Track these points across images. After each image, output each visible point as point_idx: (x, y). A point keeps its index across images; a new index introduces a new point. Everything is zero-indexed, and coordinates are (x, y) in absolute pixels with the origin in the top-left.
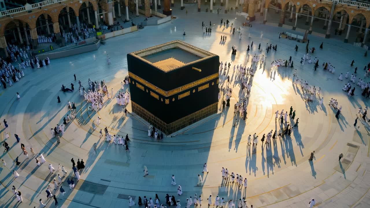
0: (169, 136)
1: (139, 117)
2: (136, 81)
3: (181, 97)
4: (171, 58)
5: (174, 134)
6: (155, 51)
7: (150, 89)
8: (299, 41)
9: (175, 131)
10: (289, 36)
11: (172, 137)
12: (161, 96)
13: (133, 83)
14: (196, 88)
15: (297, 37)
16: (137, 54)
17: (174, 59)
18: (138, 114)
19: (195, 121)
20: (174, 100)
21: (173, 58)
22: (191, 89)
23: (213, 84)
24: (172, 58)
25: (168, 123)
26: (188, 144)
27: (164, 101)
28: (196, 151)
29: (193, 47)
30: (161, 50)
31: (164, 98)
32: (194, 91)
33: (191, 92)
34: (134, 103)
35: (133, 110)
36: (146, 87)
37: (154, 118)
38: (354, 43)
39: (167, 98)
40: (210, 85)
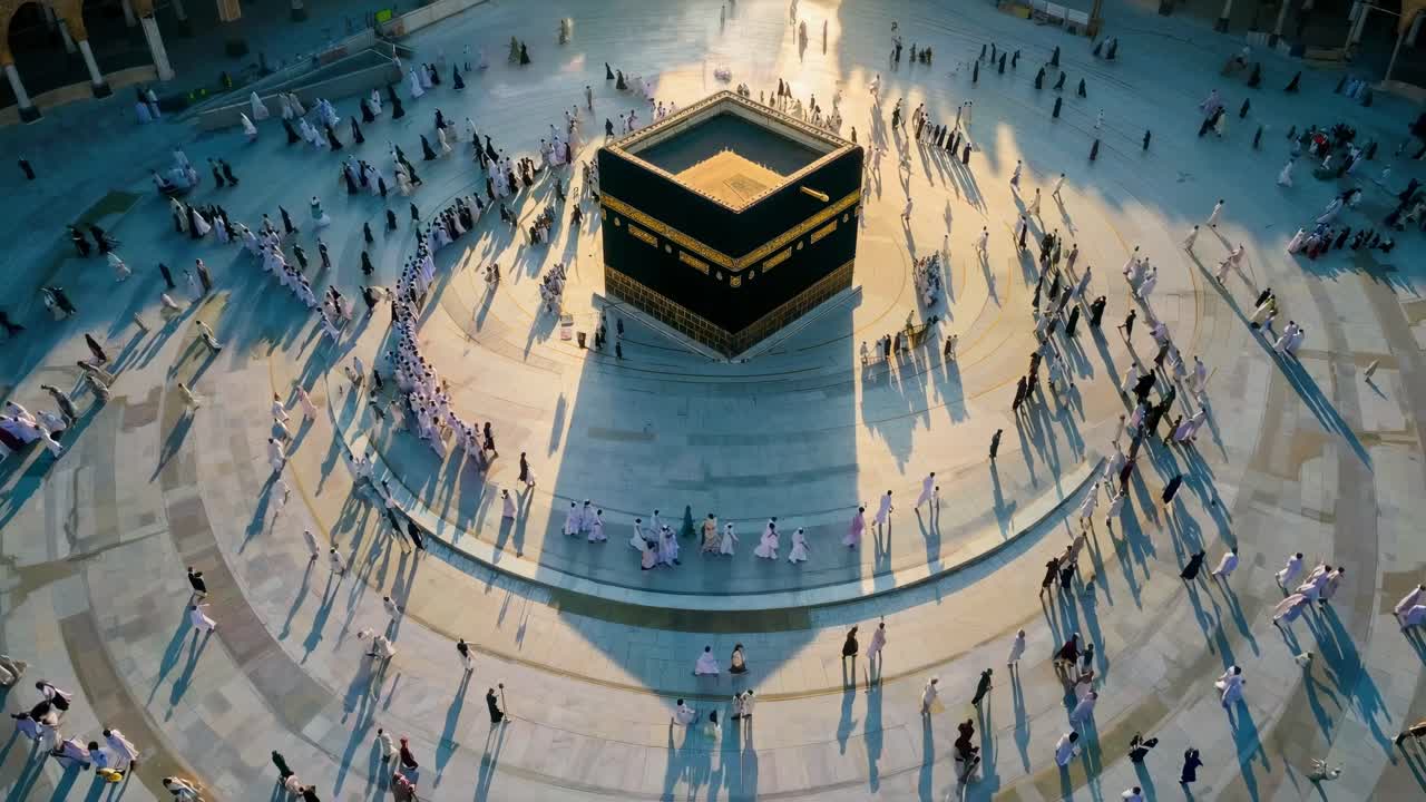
0: (736, 361)
2: (626, 220)
3: (768, 265)
4: (724, 150)
5: (747, 354)
6: (673, 133)
7: (677, 247)
8: (1072, 29)
9: (749, 347)
11: (743, 361)
12: (714, 267)
13: (617, 223)
14: (806, 237)
15: (1067, 15)
16: (626, 149)
17: (732, 153)
19: (797, 316)
20: (752, 275)
21: (729, 150)
22: (793, 243)
23: (846, 219)
24: (726, 151)
25: (733, 333)
26: (793, 377)
27: (726, 280)
28: (820, 395)
29: (781, 118)
30: (685, 127)
31: (727, 273)
32: (800, 246)
33: (795, 252)
34: (614, 271)
35: (609, 290)
36: (662, 240)
37: (688, 316)
39: (736, 274)
40: (840, 224)
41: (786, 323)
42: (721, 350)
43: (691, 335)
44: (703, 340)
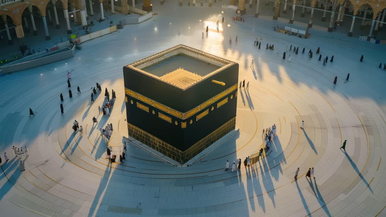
0: (185, 166)
1: (139, 142)
3: (199, 117)
4: (179, 68)
5: (190, 162)
6: (157, 61)
7: (157, 110)
8: (300, 36)
9: (190, 158)
10: (288, 31)
11: (188, 166)
12: (174, 118)
13: (132, 103)
14: (215, 104)
15: (298, 32)
16: (136, 66)
17: (183, 70)
18: (138, 139)
19: (212, 143)
20: (191, 122)
21: (181, 68)
22: (209, 107)
23: (232, 97)
25: (183, 151)
26: (210, 174)
27: (180, 124)
29: (203, 53)
30: (163, 59)
31: (180, 121)
32: (212, 109)
33: (210, 111)
34: (131, 125)
35: (130, 134)
37: (163, 144)
38: (360, 37)
39: (184, 121)
40: (229, 99)
41: (207, 146)
42: (178, 160)
43: (165, 153)
44: (170, 156)
